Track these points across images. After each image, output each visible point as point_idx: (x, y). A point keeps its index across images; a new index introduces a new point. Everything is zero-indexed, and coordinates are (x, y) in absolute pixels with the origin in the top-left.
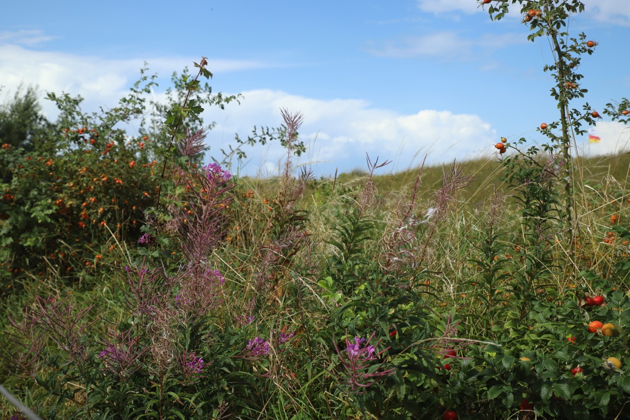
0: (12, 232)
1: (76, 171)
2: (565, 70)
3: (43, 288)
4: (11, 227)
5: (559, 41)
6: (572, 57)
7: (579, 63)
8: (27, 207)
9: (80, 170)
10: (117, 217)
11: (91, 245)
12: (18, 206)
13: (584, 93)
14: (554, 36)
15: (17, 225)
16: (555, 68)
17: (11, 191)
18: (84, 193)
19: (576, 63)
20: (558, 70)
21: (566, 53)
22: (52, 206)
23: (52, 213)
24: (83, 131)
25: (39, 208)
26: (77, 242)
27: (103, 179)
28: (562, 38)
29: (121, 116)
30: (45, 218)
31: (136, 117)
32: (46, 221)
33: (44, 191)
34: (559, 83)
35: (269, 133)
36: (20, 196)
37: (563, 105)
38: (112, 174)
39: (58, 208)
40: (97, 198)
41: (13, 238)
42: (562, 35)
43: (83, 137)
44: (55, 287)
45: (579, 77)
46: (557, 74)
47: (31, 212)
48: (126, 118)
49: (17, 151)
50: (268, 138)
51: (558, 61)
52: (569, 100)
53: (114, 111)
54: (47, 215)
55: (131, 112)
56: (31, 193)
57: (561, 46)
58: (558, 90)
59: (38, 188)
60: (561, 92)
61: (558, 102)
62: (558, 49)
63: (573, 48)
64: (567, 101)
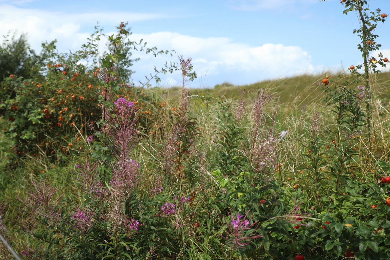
0: (16, 129)
1: (55, 91)
2: (367, 32)
3: (37, 164)
4: (16, 126)
5: (363, 14)
6: (371, 24)
7: (375, 27)
8: (26, 114)
9: (57, 90)
10: (81, 120)
11: (65, 137)
12: (20, 113)
13: (379, 47)
14: (360, 11)
15: (20, 125)
16: (360, 31)
17: (15, 104)
18: (60, 105)
19: (374, 27)
20: (362, 32)
21: (367, 21)
22: (41, 113)
23: (41, 118)
24: (59, 66)
25: (33, 115)
26: (57, 136)
27: (72, 97)
28: (365, 12)
29: (83, 55)
30: (37, 121)
31: (92, 57)
32: (38, 123)
33: (36, 104)
34: (363, 40)
35: (175, 66)
36: (21, 107)
37: (365, 55)
38: (78, 93)
39: (45, 114)
40: (69, 108)
41: (17, 133)
42: (365, 10)
43: (59, 69)
44: (44, 164)
45: (376, 36)
46: (362, 35)
47: (28, 117)
48: (85, 57)
49: (18, 79)
50: (174, 69)
51: (362, 26)
52: (369, 51)
53: (78, 53)
54: (38, 119)
55: (89, 53)
56: (28, 105)
57: (364, 17)
58: (362, 45)
59: (32, 102)
60: (364, 47)
61: (362, 53)
62: (362, 19)
63: (372, 18)
64: (368, 52)
